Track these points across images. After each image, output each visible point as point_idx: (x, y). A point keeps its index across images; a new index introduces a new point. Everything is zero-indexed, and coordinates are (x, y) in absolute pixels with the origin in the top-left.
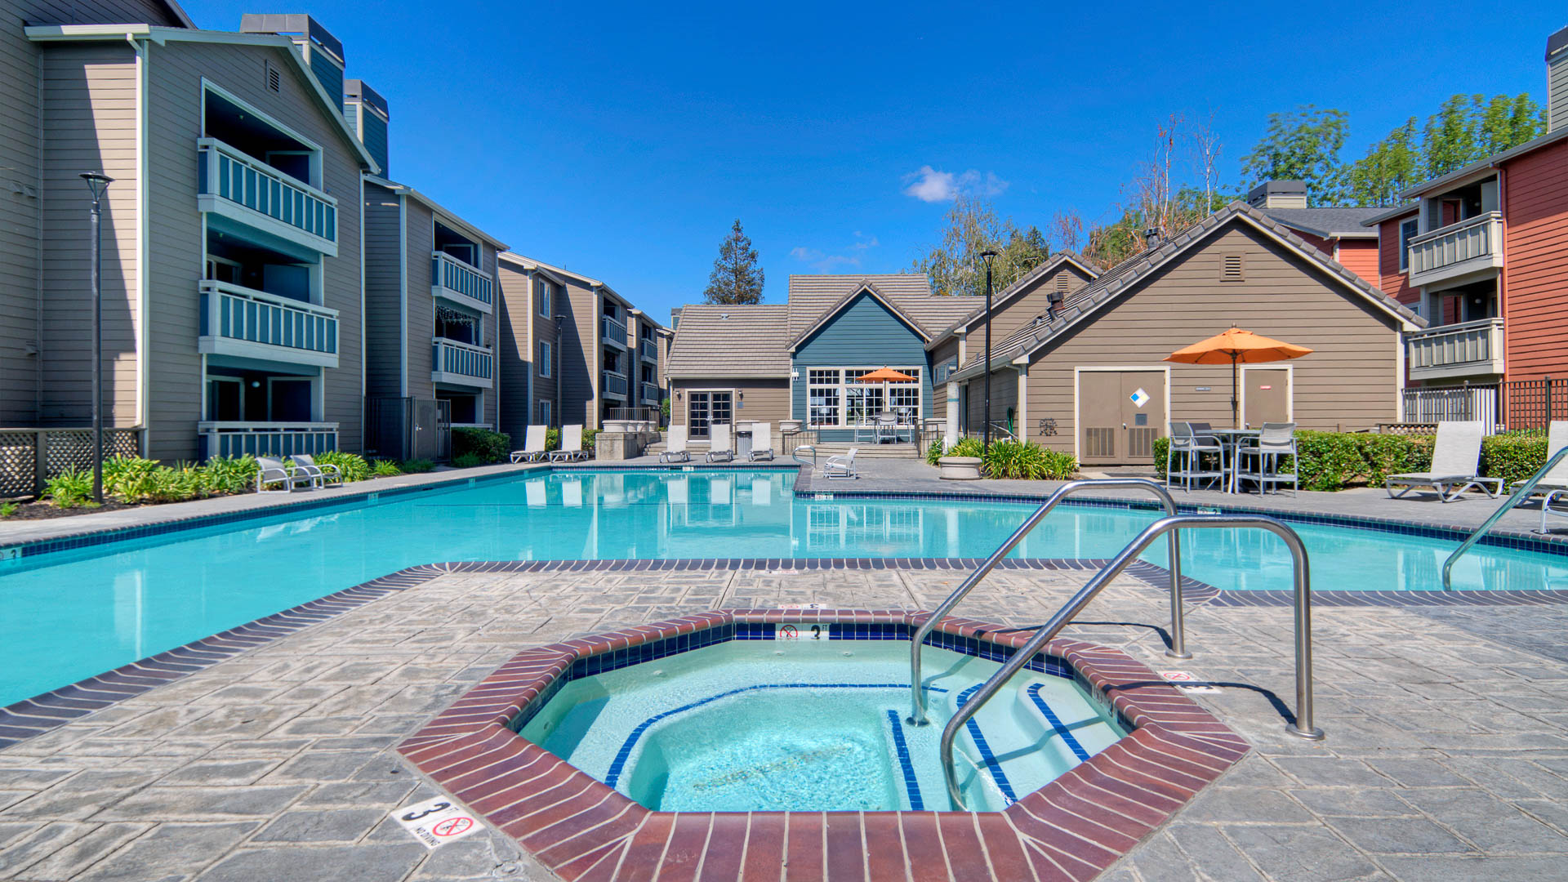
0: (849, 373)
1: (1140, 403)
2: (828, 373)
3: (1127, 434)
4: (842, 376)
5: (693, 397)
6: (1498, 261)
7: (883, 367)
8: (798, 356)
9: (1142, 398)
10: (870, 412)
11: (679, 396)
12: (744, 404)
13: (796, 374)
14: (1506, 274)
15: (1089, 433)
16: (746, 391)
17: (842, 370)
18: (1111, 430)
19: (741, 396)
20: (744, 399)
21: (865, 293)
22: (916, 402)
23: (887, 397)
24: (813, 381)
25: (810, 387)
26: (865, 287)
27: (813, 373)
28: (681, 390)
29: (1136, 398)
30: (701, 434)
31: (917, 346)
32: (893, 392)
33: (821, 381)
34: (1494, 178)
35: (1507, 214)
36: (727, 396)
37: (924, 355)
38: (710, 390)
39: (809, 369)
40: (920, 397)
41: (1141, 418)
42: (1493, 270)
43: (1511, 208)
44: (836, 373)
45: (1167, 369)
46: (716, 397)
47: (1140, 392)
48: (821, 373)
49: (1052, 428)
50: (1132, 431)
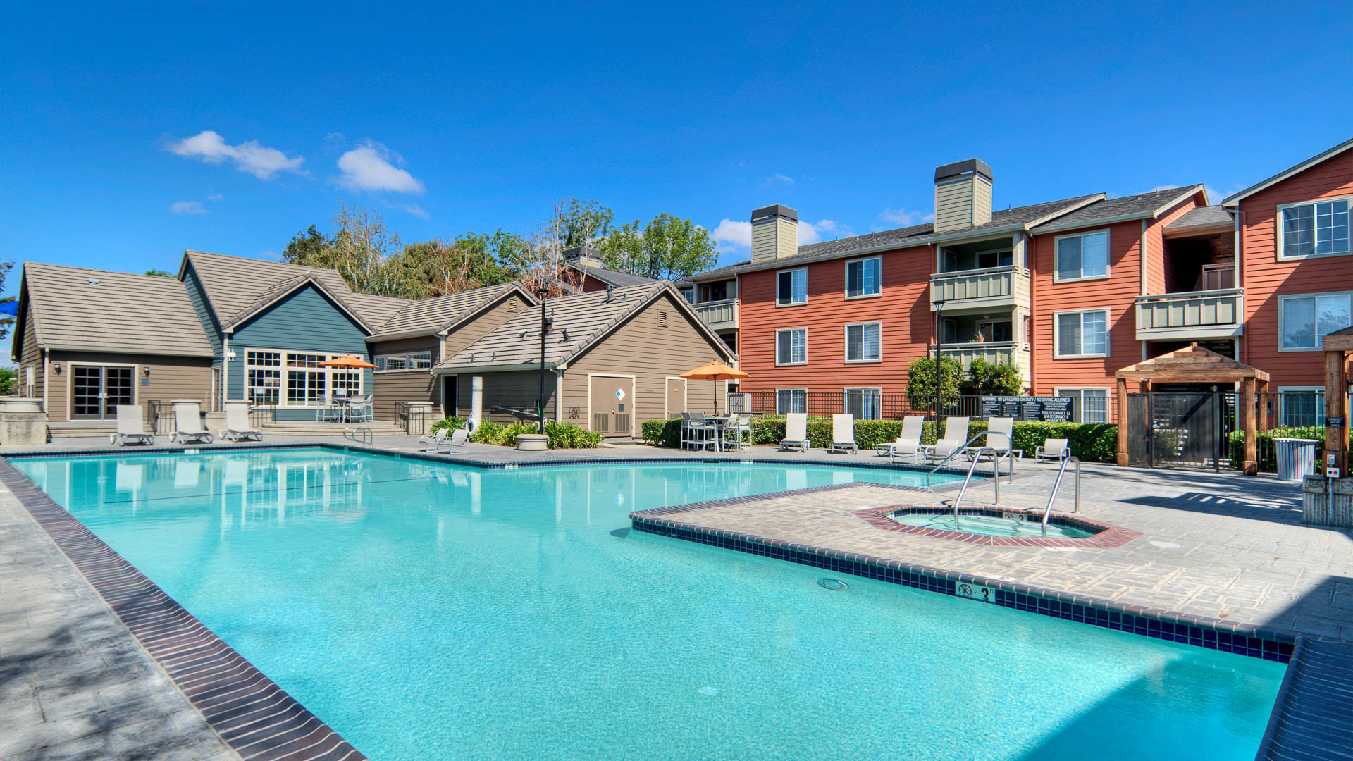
0: (291, 357)
1: (621, 397)
2: (268, 355)
3: (614, 416)
4: (283, 359)
5: (78, 371)
6: (737, 326)
7: (346, 355)
8: (234, 337)
9: (622, 395)
10: (312, 394)
11: (59, 371)
12: (150, 381)
13: (233, 355)
14: (741, 332)
15: (596, 416)
16: (153, 368)
17: (284, 354)
18: (607, 415)
19: (147, 373)
20: (150, 376)
21: (310, 284)
22: (357, 385)
23: (329, 381)
24: (251, 362)
25: (247, 368)
26: (310, 279)
27: (251, 354)
28: (62, 363)
29: (619, 394)
30: (90, 412)
31: (358, 337)
32: (335, 376)
33: (260, 363)
34: (735, 280)
35: (741, 297)
36: (127, 373)
37: (365, 345)
38: (104, 365)
39: (246, 350)
40: (361, 381)
41: (621, 407)
42: (735, 329)
43: (744, 295)
44: (277, 356)
45: (634, 376)
46: (111, 372)
47: (621, 391)
48: (260, 355)
49: (576, 413)
50: (617, 415)
